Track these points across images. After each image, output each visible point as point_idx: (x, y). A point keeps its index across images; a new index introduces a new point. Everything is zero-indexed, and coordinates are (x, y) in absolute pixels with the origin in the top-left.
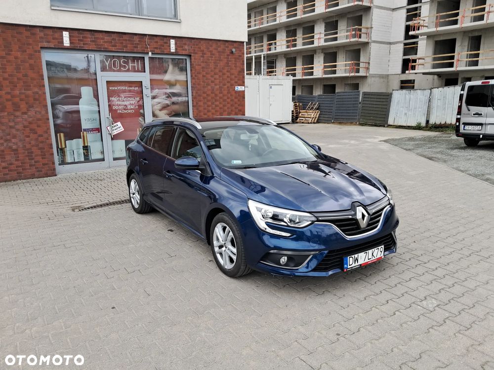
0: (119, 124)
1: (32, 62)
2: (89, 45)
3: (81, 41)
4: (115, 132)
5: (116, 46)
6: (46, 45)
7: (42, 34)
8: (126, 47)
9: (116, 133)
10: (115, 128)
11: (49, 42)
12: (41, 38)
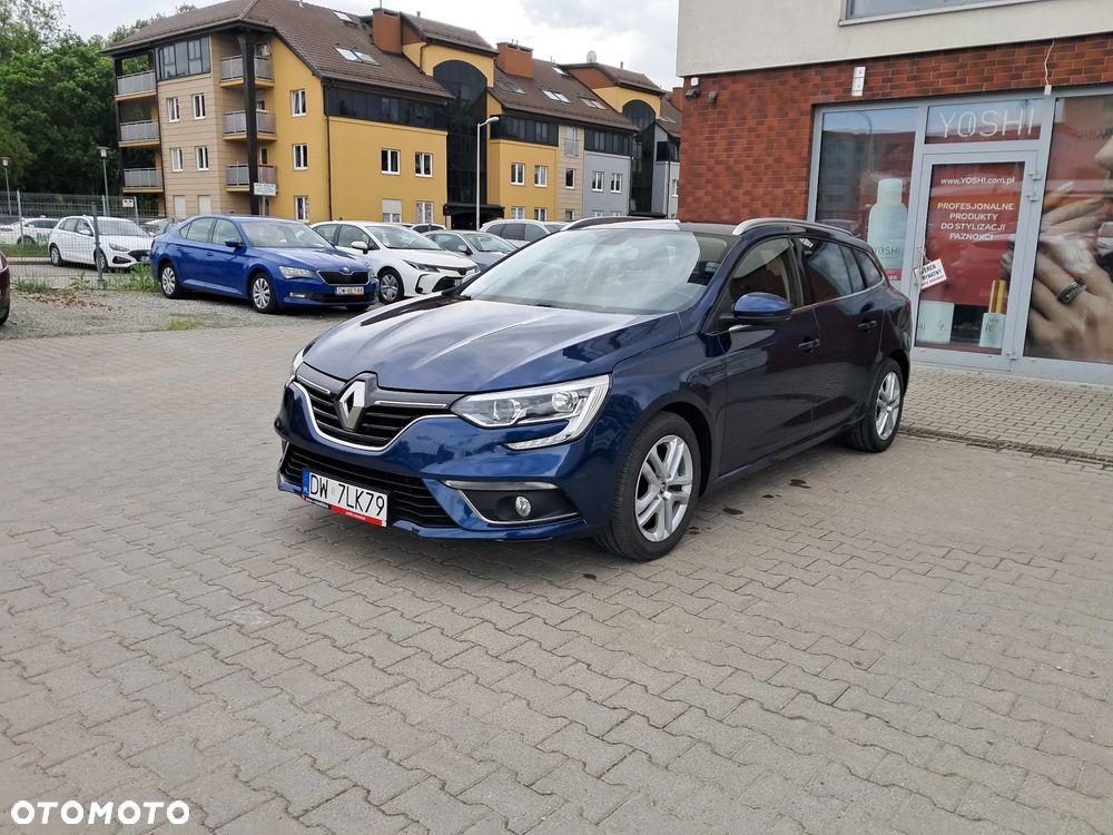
0: (938, 263)
1: (793, 133)
2: (905, 86)
3: (889, 80)
4: (928, 283)
5: (963, 81)
6: (821, 98)
7: (817, 79)
8: (990, 79)
9: (930, 285)
10: (929, 272)
11: (827, 93)
12: (816, 86)
